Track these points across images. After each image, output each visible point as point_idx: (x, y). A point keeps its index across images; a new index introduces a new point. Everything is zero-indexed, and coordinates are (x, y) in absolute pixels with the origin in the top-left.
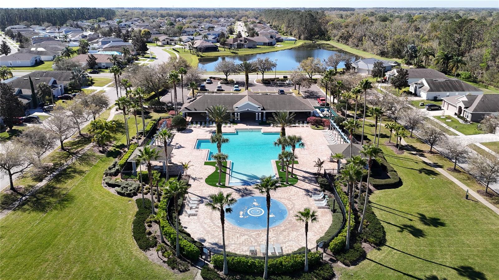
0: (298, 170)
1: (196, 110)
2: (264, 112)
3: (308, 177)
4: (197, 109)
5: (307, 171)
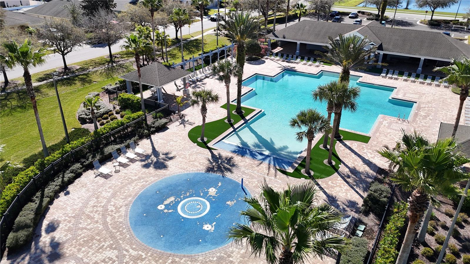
0: (356, 153)
1: (284, 38)
2: (382, 53)
3: (362, 173)
4: (286, 37)
5: (371, 160)
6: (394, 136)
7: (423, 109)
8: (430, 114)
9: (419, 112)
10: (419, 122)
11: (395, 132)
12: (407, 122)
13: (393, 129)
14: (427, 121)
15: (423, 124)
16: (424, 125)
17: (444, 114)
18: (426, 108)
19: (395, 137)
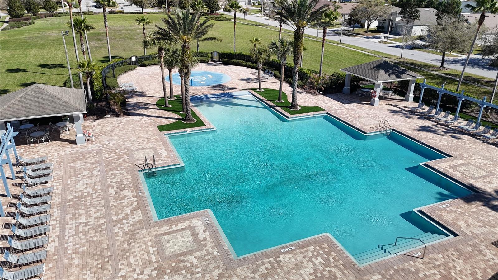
3: (139, 109)
6: (140, 141)
7: (134, 206)
8: (116, 200)
9: (135, 193)
10: (124, 172)
11: (142, 146)
12: (140, 166)
13: (147, 149)
14: (114, 181)
15: (118, 172)
16: (114, 171)
17: (92, 213)
18: (129, 212)
19: (138, 140)
